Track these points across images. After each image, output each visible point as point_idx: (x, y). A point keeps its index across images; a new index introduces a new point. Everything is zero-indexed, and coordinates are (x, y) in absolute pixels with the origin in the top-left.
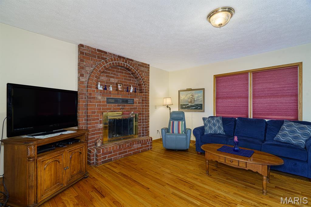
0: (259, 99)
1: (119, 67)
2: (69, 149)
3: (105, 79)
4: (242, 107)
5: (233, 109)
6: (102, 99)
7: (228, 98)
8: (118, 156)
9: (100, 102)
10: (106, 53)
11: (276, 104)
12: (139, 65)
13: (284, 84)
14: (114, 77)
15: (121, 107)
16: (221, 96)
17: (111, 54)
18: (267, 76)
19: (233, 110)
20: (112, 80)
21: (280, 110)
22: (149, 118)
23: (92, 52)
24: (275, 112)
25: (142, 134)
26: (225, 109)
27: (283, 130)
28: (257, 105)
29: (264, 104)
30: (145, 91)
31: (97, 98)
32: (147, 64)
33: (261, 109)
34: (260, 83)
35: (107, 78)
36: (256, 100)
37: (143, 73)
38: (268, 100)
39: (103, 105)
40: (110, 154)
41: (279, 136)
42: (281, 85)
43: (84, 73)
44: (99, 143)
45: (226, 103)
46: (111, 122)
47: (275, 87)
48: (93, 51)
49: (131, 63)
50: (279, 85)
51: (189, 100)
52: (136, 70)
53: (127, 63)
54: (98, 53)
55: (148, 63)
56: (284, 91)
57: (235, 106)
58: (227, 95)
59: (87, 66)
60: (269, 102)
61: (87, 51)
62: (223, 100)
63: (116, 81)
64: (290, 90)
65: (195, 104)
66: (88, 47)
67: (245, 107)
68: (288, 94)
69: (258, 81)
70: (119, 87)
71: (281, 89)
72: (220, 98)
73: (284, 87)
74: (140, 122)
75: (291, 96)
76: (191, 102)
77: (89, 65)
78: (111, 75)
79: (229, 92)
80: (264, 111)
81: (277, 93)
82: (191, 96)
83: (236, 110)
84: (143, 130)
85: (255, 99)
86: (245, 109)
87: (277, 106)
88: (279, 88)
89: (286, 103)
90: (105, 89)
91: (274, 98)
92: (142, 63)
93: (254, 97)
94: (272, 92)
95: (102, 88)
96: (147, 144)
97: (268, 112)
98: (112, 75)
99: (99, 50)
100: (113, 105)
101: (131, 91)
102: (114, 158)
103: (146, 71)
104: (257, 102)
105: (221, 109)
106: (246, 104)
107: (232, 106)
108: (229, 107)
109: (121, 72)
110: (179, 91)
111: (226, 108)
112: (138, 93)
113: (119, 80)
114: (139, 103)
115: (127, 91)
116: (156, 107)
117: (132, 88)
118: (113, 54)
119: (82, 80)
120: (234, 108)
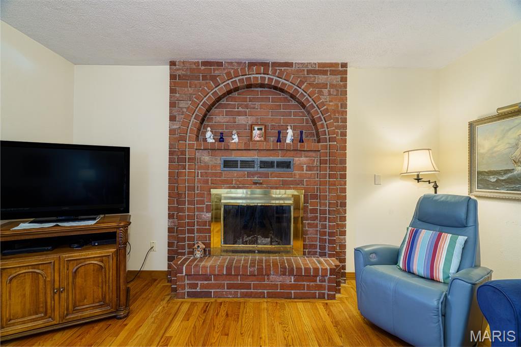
1: (257, 89)
2: (70, 255)
3: (225, 120)
6: (211, 160)
8: (226, 290)
9: (207, 167)
10: (219, 64)
12: (309, 72)
14: (245, 114)
15: (256, 178)
17: (232, 63)
20: (241, 120)
22: (345, 210)
23: (192, 70)
25: (318, 250)
30: (327, 137)
31: (201, 159)
32: (336, 65)
35: (227, 118)
37: (325, 91)
39: (215, 175)
40: (206, 281)
43: (176, 114)
44: (199, 251)
46: (230, 210)
48: (194, 67)
49: (281, 72)
51: (516, 153)
52: (297, 86)
53: (270, 73)
54: (204, 69)
55: (340, 60)
59: (181, 99)
61: (183, 71)
63: (250, 120)
66: (183, 62)
70: (256, 132)
74: (315, 218)
77: (185, 97)
78: (238, 109)
84: (321, 240)
90: (221, 140)
92: (320, 65)
95: (214, 139)
96: (318, 283)
98: (240, 109)
99: (205, 63)
100: (235, 174)
101: (288, 141)
102: (217, 292)
103: (335, 83)
109: (262, 100)
110: (471, 124)
112: (309, 144)
113: (258, 118)
114: (310, 168)
115: (279, 140)
116: (377, 180)
117: (290, 132)
118: (236, 62)
119: (173, 127)
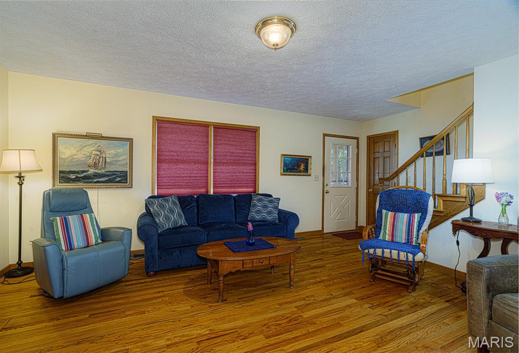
0: (221, 167)
4: (200, 178)
5: (187, 181)
7: (179, 162)
11: (238, 174)
13: (245, 150)
16: (167, 158)
18: (230, 136)
19: (187, 183)
21: (242, 181)
24: (237, 184)
26: (173, 181)
27: (255, 205)
28: (218, 174)
29: (227, 173)
33: (223, 180)
34: (222, 144)
36: (218, 168)
38: (231, 168)
41: (253, 213)
42: (243, 150)
45: (175, 170)
47: (237, 151)
50: (241, 150)
51: (91, 161)
56: (245, 158)
57: (190, 177)
58: (177, 158)
60: (231, 170)
62: (171, 164)
64: (250, 157)
65: (107, 170)
67: (204, 178)
68: (248, 162)
69: (220, 140)
71: (243, 155)
72: (165, 161)
73: (246, 153)
75: (251, 164)
76: (95, 165)
79: (181, 152)
80: (226, 184)
81: (239, 160)
82: (94, 152)
83: (192, 182)
85: (216, 166)
86: (204, 181)
87: (238, 176)
88: (241, 153)
89: (246, 173)
91: (236, 166)
93: (215, 163)
94: (234, 158)
97: (230, 184)
104: (219, 171)
105: (167, 181)
106: (205, 174)
107: (185, 177)
108: (181, 177)
110: (54, 135)
111: (175, 180)
120: (188, 179)
